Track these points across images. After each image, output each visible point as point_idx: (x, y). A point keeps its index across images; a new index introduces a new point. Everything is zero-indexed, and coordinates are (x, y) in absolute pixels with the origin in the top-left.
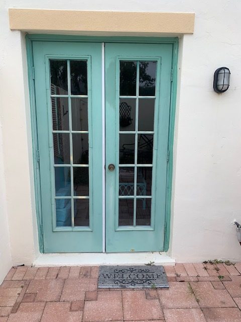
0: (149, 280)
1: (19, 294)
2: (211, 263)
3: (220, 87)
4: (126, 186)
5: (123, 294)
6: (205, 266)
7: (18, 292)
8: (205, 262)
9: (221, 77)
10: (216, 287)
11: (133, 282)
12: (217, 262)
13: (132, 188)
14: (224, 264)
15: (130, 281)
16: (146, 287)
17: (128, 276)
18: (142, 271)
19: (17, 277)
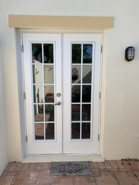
0: (79, 170)
1: (13, 179)
2: (126, 160)
3: (129, 58)
4: (76, 114)
5: (74, 179)
6: (122, 162)
7: (12, 178)
8: (123, 160)
9: (129, 52)
10: (129, 175)
11: (70, 172)
12: (130, 160)
13: (79, 115)
14: (134, 161)
15: (69, 171)
16: (78, 174)
17: (68, 168)
18: (76, 165)
19: (12, 169)
